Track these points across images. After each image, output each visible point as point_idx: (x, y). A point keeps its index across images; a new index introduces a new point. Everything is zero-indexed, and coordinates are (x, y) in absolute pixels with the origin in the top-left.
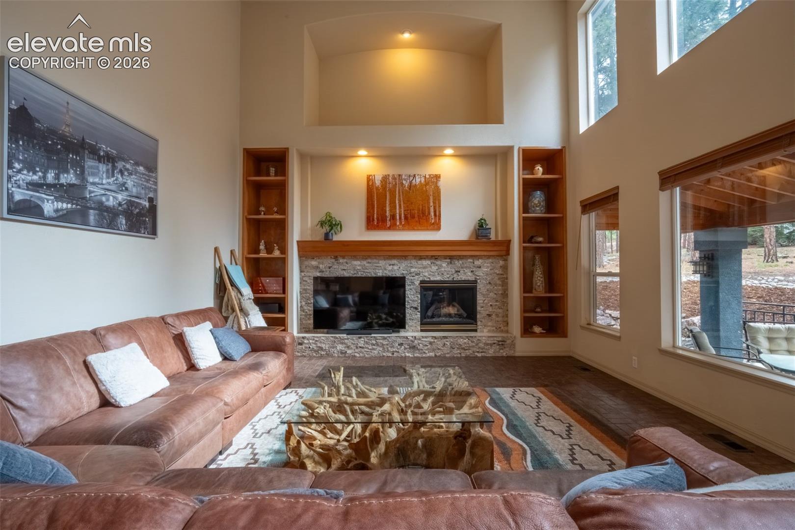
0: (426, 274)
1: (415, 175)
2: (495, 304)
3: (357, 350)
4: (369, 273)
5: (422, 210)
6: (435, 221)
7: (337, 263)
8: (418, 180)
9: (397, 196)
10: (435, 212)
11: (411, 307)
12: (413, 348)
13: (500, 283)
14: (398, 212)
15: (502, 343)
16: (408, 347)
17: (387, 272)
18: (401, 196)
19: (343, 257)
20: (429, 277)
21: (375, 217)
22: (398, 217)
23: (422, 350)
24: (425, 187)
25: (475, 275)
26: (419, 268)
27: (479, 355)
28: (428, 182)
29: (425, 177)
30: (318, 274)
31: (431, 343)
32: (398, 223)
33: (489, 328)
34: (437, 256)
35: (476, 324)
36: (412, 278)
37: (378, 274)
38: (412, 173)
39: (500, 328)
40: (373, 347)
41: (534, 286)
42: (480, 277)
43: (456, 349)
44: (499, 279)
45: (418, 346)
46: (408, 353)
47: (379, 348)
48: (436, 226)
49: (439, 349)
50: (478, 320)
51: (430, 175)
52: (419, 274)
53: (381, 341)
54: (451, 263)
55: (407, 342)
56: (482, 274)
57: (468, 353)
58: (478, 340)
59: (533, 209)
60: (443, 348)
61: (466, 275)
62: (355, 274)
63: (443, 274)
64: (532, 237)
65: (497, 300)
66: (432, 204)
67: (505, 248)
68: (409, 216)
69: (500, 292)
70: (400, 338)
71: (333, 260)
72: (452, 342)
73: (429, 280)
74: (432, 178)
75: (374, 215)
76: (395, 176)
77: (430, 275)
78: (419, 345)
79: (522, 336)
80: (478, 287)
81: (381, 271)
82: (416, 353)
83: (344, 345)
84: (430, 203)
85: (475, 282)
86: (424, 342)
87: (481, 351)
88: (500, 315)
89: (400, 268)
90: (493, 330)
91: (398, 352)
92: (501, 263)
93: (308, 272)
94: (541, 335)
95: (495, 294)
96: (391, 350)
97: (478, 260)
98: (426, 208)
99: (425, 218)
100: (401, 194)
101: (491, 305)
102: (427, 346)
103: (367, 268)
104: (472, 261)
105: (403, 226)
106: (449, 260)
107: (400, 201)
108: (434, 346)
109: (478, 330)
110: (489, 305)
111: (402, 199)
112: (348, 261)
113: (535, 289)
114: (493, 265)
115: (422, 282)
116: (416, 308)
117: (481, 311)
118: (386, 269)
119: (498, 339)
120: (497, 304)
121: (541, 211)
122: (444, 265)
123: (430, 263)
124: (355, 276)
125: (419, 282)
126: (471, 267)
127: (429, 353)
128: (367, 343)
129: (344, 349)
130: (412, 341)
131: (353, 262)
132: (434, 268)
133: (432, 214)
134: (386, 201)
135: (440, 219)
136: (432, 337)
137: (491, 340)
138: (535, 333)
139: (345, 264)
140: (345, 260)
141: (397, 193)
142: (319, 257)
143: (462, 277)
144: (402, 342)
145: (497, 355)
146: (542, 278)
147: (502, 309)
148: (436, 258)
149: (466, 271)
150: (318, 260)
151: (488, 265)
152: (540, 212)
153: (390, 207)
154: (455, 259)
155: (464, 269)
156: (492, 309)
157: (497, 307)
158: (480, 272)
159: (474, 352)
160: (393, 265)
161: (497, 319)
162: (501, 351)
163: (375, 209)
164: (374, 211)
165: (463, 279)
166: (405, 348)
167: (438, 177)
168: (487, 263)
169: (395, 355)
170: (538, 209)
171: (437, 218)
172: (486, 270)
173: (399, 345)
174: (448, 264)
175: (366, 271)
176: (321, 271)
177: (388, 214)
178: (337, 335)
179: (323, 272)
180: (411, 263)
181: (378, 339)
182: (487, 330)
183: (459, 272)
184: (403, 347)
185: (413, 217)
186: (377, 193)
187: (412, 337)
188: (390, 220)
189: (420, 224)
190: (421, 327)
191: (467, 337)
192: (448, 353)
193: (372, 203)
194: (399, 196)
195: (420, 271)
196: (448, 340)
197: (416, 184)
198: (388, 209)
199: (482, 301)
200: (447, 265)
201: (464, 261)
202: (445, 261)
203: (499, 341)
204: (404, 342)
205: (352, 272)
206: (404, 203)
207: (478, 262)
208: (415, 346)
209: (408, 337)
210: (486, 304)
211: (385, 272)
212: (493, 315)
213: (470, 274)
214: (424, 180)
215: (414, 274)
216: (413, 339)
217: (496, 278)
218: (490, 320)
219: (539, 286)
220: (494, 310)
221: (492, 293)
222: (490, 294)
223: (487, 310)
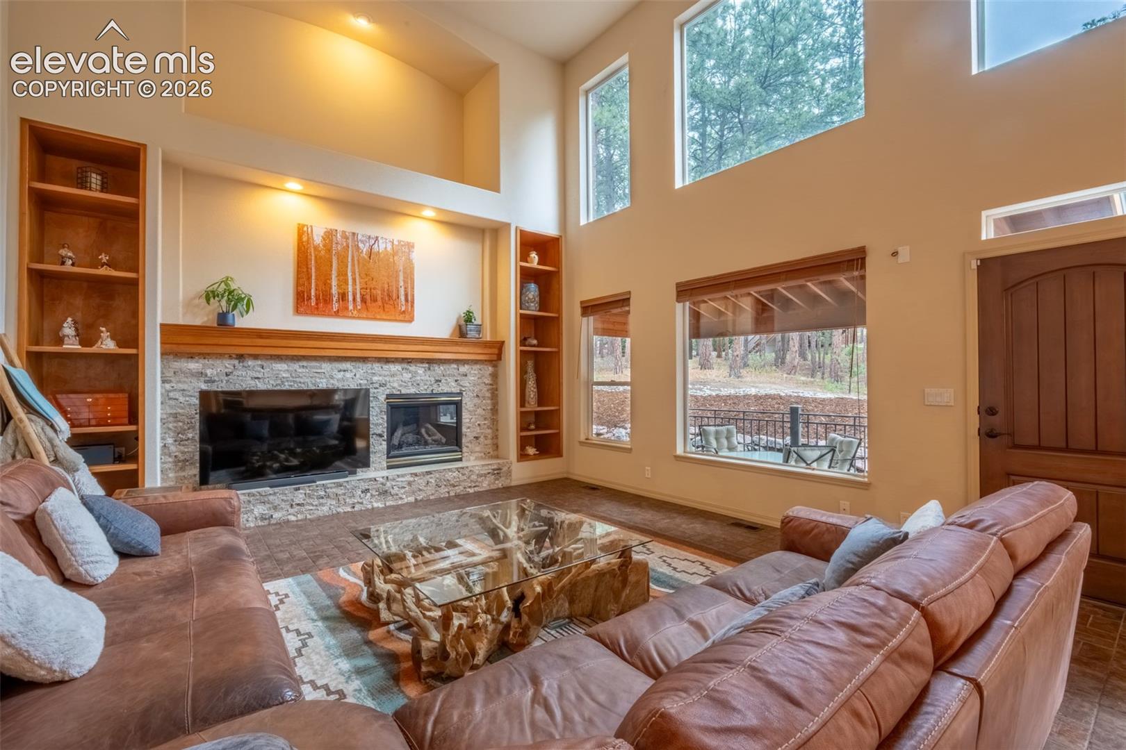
0: (396, 385)
1: (377, 237)
2: (484, 422)
3: (291, 511)
4: (304, 383)
5: (388, 290)
6: (407, 309)
7: (243, 366)
8: (382, 246)
9: (350, 264)
10: (406, 295)
11: (376, 435)
12: (384, 493)
13: (490, 395)
14: (350, 289)
15: (497, 472)
16: (377, 493)
17: (335, 382)
18: (356, 266)
19: (256, 357)
20: (400, 388)
21: (313, 293)
22: (351, 298)
23: (397, 495)
24: (392, 257)
25: (461, 385)
26: (385, 376)
27: (471, 491)
28: (397, 252)
29: (393, 243)
30: (204, 387)
31: (410, 484)
32: (351, 307)
33: (476, 455)
34: (410, 359)
35: (462, 451)
36: (375, 391)
37: (320, 385)
38: (373, 235)
39: (490, 453)
40: (321, 500)
41: (528, 398)
42: (466, 388)
43: (443, 486)
45: (392, 490)
46: (377, 502)
47: (330, 502)
48: (407, 316)
49: (420, 490)
50: (463, 446)
51: (399, 242)
52: (385, 385)
53: (334, 490)
54: (429, 369)
55: (375, 487)
56: (468, 385)
57: (459, 490)
58: (470, 471)
59: (527, 304)
60: (425, 489)
61: (448, 386)
62: (277, 385)
63: (418, 385)
64: (528, 339)
65: (486, 418)
66: (402, 283)
67: (496, 351)
68: (368, 297)
69: (489, 408)
70: (365, 482)
71: (235, 362)
72: (437, 478)
73: (399, 393)
74: (402, 245)
75: (310, 290)
76: (347, 234)
77: (401, 386)
78: (393, 488)
79: (518, 461)
80: (464, 402)
81: (324, 380)
82: (389, 500)
83: (268, 506)
84: (399, 281)
85: (460, 394)
86: (400, 483)
87: (474, 485)
88: (489, 437)
89: (355, 375)
90: (482, 456)
91: (362, 503)
92: (491, 370)
93: (180, 382)
94: (535, 457)
95: (484, 410)
96: (351, 501)
97: (464, 365)
98: (394, 289)
99: (391, 302)
100: (356, 262)
101: (479, 425)
102: (405, 488)
103: (301, 375)
104: (456, 366)
105: (359, 311)
106: (427, 365)
107: (354, 273)
108: (414, 487)
109: (463, 458)
110: (476, 424)
111: (357, 270)
112: (265, 364)
113: (529, 403)
114: (481, 372)
115: (389, 396)
116: (381, 436)
117: (467, 434)
118: (332, 377)
119: (493, 467)
120: (486, 422)
121: (536, 308)
122: (421, 371)
123: (400, 369)
124: (278, 388)
125: (385, 396)
126: (455, 374)
127: (407, 497)
128: (310, 496)
129: (266, 512)
130: (382, 484)
131: (273, 365)
132: (407, 376)
133: (403, 298)
134: (331, 270)
135: (412, 306)
136: (411, 474)
137: (486, 470)
138: (528, 455)
139: (258, 369)
140: (259, 362)
141: (350, 260)
142: (204, 356)
143: (443, 389)
144: (367, 487)
145: (493, 487)
146: (535, 388)
147: (491, 428)
148: (409, 361)
149: (449, 380)
150: (202, 361)
151: (476, 372)
152: (534, 308)
153: (339, 280)
154: (435, 363)
155: (447, 378)
156: (480, 429)
157: (486, 427)
158: (466, 381)
159: (465, 488)
160: (344, 371)
161: (486, 442)
162: (497, 482)
163: (313, 281)
164: (309, 284)
165: (445, 391)
166: (372, 496)
167: (410, 246)
168: (475, 370)
169: (356, 509)
170: (532, 305)
171: (409, 304)
172: (473, 378)
173: (362, 492)
174: (426, 371)
175: (298, 380)
176: (210, 381)
177: (334, 290)
178: (253, 491)
179: (214, 381)
180: (372, 369)
181: (328, 488)
182: (474, 458)
183: (440, 381)
184: (369, 494)
185: (375, 300)
186: (316, 257)
187: (383, 477)
188: (338, 301)
189: (384, 310)
190: (387, 462)
191: (457, 469)
192: (432, 494)
193: (306, 271)
194: (353, 265)
195: (385, 381)
196: (432, 476)
197: (379, 252)
198: (334, 283)
199: (468, 420)
200: (423, 372)
201: (446, 366)
202: (421, 365)
203: (494, 470)
204: (370, 487)
205: (271, 382)
206: (361, 278)
207: (464, 369)
208: (386, 491)
209: (377, 479)
210: (474, 423)
211: (332, 381)
212: (482, 437)
213: (453, 384)
214: (390, 247)
215: (377, 386)
216: (384, 481)
217: (485, 389)
218: (478, 444)
219: (532, 399)
220: (482, 431)
221: (480, 409)
222: (478, 410)
223: (474, 431)
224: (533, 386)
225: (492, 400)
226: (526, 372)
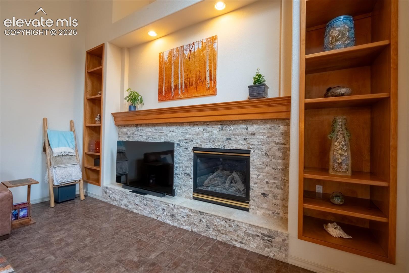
0: (198, 141)
1: (194, 43)
2: (273, 181)
3: (134, 207)
5: (199, 76)
6: (211, 85)
7: (137, 130)
8: (196, 47)
9: (179, 66)
10: (211, 76)
11: (185, 173)
12: (173, 216)
13: (281, 155)
14: (180, 82)
15: (268, 239)
16: (169, 214)
18: (183, 66)
19: (141, 125)
20: (201, 144)
21: (164, 89)
22: (180, 87)
23: (180, 220)
24: (202, 52)
25: (249, 143)
26: (193, 135)
27: (238, 245)
28: (205, 47)
29: (202, 42)
30: (127, 139)
31: (188, 216)
32: (180, 93)
33: (263, 211)
34: (208, 122)
35: (248, 203)
36: (187, 145)
37: (162, 140)
38: (191, 42)
39: (278, 214)
40: (145, 206)
42: (254, 146)
43: (212, 229)
44: (278, 150)
45: (177, 215)
46: (169, 220)
47: (148, 209)
48: (213, 92)
49: (194, 224)
50: (250, 199)
51: (206, 39)
52: (192, 141)
53: (150, 203)
54: (222, 130)
55: (168, 209)
56: (256, 143)
57: (225, 238)
58: (237, 226)
59: (331, 46)
60: (199, 224)
61: (238, 143)
62: (146, 139)
63: (213, 141)
64: (329, 89)
65: (276, 177)
66: (208, 68)
67: (285, 109)
68: (188, 84)
69: (280, 167)
70: (163, 204)
71: (135, 128)
72: (207, 220)
73: (200, 147)
74: (209, 41)
75: (163, 87)
76: (179, 48)
77: (202, 142)
79: (299, 238)
80: (251, 159)
81: (164, 137)
82: (176, 222)
83: (128, 200)
84: (206, 67)
85: (248, 151)
86: (181, 213)
87: (240, 240)
88: (279, 197)
89: (177, 134)
90: (269, 215)
91: (161, 217)
92: (282, 128)
93: (122, 137)
95: (273, 168)
96: (156, 213)
97: (253, 125)
98: (203, 74)
99: (201, 83)
100: (183, 64)
101: (267, 182)
102: (185, 217)
103: (155, 134)
104: (245, 126)
105: (184, 94)
106: (220, 126)
107: (181, 71)
108: (191, 220)
109: (250, 210)
110: (265, 181)
111: (183, 69)
114: (271, 131)
115: (195, 149)
116: (189, 175)
117: (254, 188)
118: (167, 136)
119: (262, 232)
120: (275, 181)
121: (346, 45)
122: (215, 131)
123: (202, 130)
125: (192, 149)
126: (244, 133)
127: (186, 225)
128: (141, 202)
130: (172, 209)
131: (146, 129)
132: (206, 135)
133: (208, 78)
134: (171, 73)
135: (215, 83)
136: (190, 209)
137: (254, 231)
139: (142, 131)
140: (142, 128)
141: (180, 64)
143: (233, 145)
144: (164, 207)
145: (262, 252)
146: (346, 151)
147: (281, 189)
148: (208, 124)
149: (238, 138)
150: (127, 128)
151: (264, 131)
152: (343, 47)
153: (174, 78)
154: (226, 124)
155: (236, 137)
156: (268, 187)
157: (275, 186)
158: (254, 140)
159: (231, 239)
160: (172, 131)
161: (275, 201)
162: (267, 249)
163: (164, 82)
164: (163, 84)
165: (234, 148)
166: (167, 215)
167: (214, 39)
168: (264, 129)
169: (158, 219)
170: (339, 43)
171: (212, 82)
172: (262, 137)
173: (162, 210)
174: (219, 130)
175: (154, 137)
176: (129, 137)
177: (172, 85)
180: (186, 130)
182: (261, 214)
183: (230, 139)
184: (165, 213)
185: (191, 85)
186: (165, 68)
187: (172, 205)
188: (174, 90)
189: (197, 90)
190: (193, 195)
192: (204, 232)
193: (162, 77)
194: (181, 66)
195: (193, 138)
197: (194, 52)
198: (172, 80)
199: (256, 176)
200: (218, 132)
201: (236, 127)
202: (216, 127)
203: (264, 235)
204: (166, 209)
205: (145, 137)
206: (185, 72)
207: (252, 128)
209: (169, 204)
210: (261, 180)
211: (167, 138)
212: (270, 195)
213: (242, 142)
214: (201, 45)
215: (188, 141)
216: (173, 207)
217: (275, 148)
218: (265, 201)
219: (340, 164)
220: (270, 189)
221: (269, 167)
222: (266, 168)
223: (261, 188)
224: (341, 149)
225: (284, 159)
226: (334, 131)
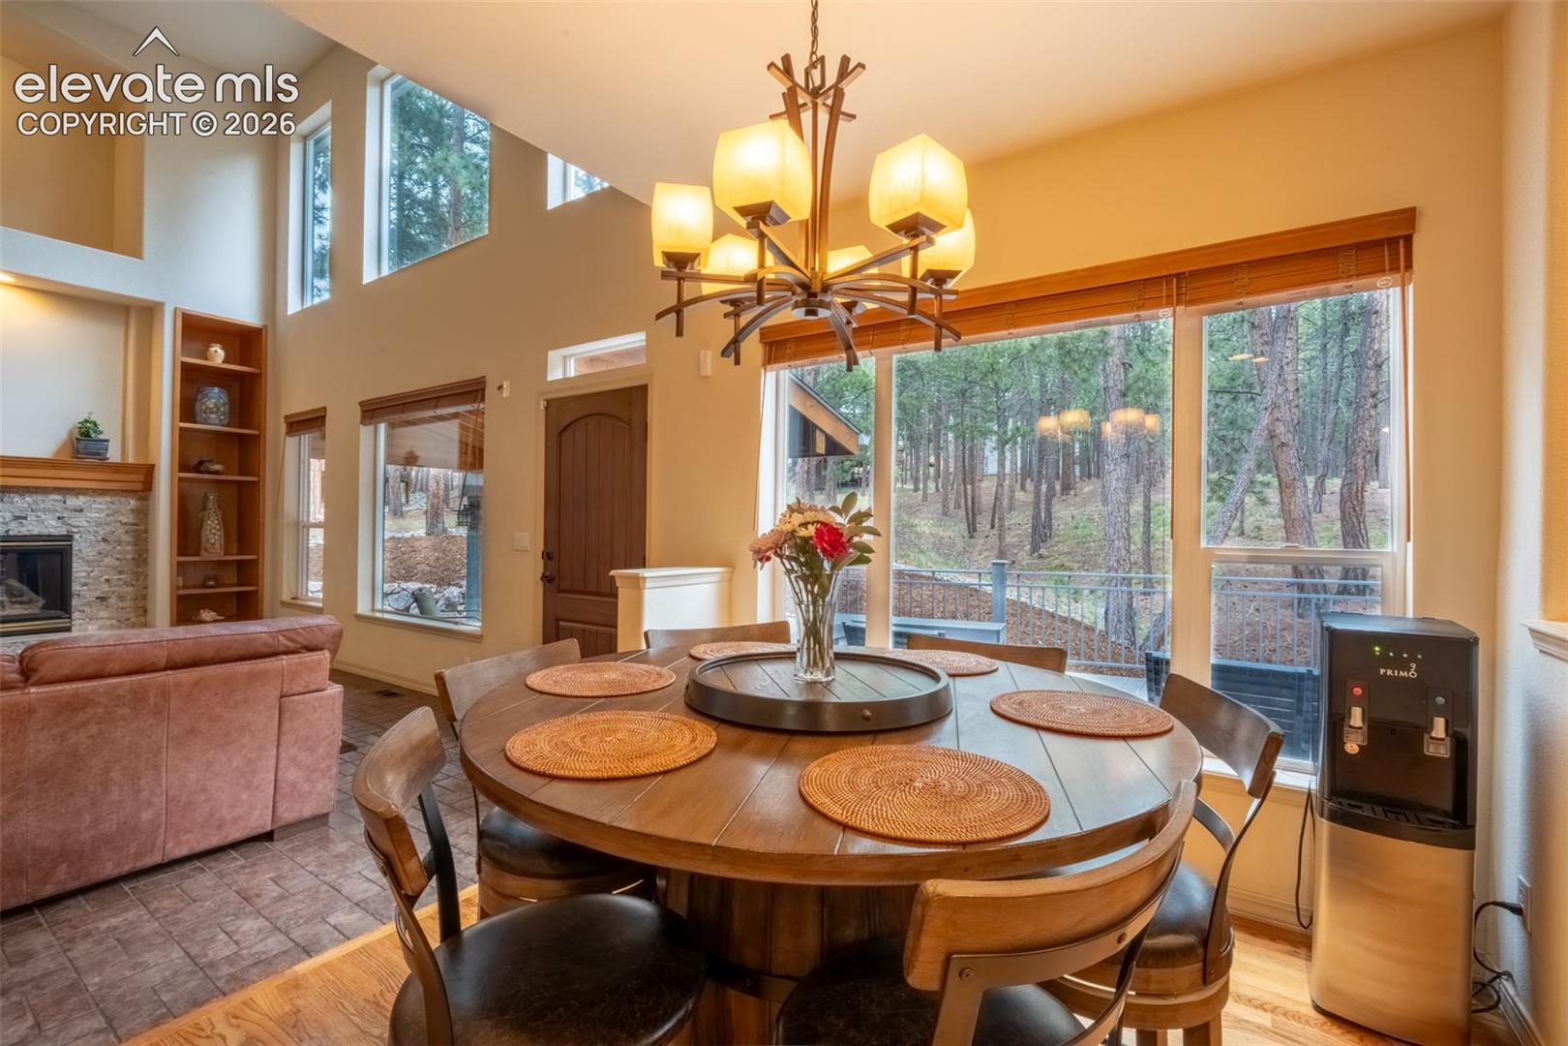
2: (117, 577)
13: (131, 539)
25: (69, 525)
33: (100, 622)
35: (70, 618)
39: (128, 619)
41: (203, 544)
42: (81, 529)
44: (127, 532)
50: (73, 610)
56: (84, 524)
59: (204, 416)
61: (43, 525)
64: (201, 463)
65: (122, 571)
67: (141, 478)
69: (129, 557)
80: (75, 548)
85: (68, 537)
88: (128, 597)
90: (112, 625)
92: (134, 503)
95: (118, 559)
97: (77, 496)
101: (107, 580)
104: (59, 498)
109: (72, 628)
110: (102, 579)
113: (206, 550)
114: (113, 507)
117: (82, 593)
120: (122, 577)
121: (221, 420)
126: (58, 509)
143: (32, 528)
146: (219, 530)
147: (132, 585)
149: (43, 517)
151: (101, 506)
152: (217, 422)
154: (13, 492)
155: (39, 514)
156: (110, 587)
157: (122, 583)
158: (81, 519)
161: (120, 604)
165: (35, 533)
168: (100, 503)
170: (213, 416)
172: (97, 515)
182: (96, 627)
183: (25, 518)
199: (84, 574)
201: (38, 498)
207: (76, 502)
210: (96, 578)
212: (113, 597)
213: (54, 523)
217: (120, 531)
218: (104, 607)
219: (213, 544)
220: (113, 589)
221: (110, 558)
222: (106, 560)
223: (96, 589)
224: (215, 528)
225: (136, 545)
226: (205, 509)
